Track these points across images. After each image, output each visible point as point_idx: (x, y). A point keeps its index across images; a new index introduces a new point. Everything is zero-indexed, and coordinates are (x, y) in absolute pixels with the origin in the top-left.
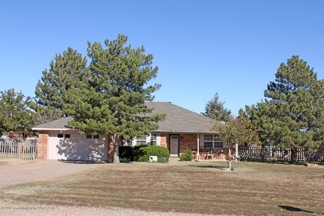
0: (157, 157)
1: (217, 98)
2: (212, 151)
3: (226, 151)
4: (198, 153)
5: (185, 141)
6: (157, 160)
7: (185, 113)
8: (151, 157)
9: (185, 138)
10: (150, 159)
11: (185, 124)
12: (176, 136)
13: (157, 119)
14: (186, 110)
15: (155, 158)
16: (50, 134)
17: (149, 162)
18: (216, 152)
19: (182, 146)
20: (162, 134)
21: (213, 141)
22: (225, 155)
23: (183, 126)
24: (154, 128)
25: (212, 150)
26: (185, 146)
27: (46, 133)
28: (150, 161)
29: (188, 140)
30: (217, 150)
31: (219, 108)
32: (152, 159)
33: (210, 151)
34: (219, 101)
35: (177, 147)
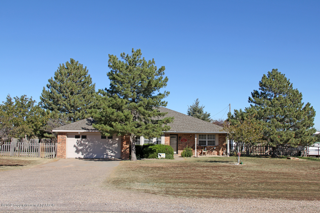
0: (165, 154)
1: (198, 103)
2: (206, 149)
3: (218, 148)
4: (196, 150)
5: (182, 140)
6: (165, 157)
7: (180, 116)
8: (159, 155)
9: (183, 138)
10: (159, 156)
11: (183, 125)
12: (174, 136)
13: (168, 121)
14: (181, 113)
15: (163, 155)
16: (68, 135)
17: (158, 159)
18: (209, 149)
19: (180, 145)
20: (166, 135)
21: (207, 140)
22: (217, 152)
23: (182, 128)
24: (167, 129)
25: (206, 147)
26: (182, 145)
27: (65, 135)
28: (159, 157)
29: (185, 139)
30: (210, 148)
31: (200, 111)
32: (160, 156)
33: (205, 148)
34: (200, 105)
35: (176, 146)
